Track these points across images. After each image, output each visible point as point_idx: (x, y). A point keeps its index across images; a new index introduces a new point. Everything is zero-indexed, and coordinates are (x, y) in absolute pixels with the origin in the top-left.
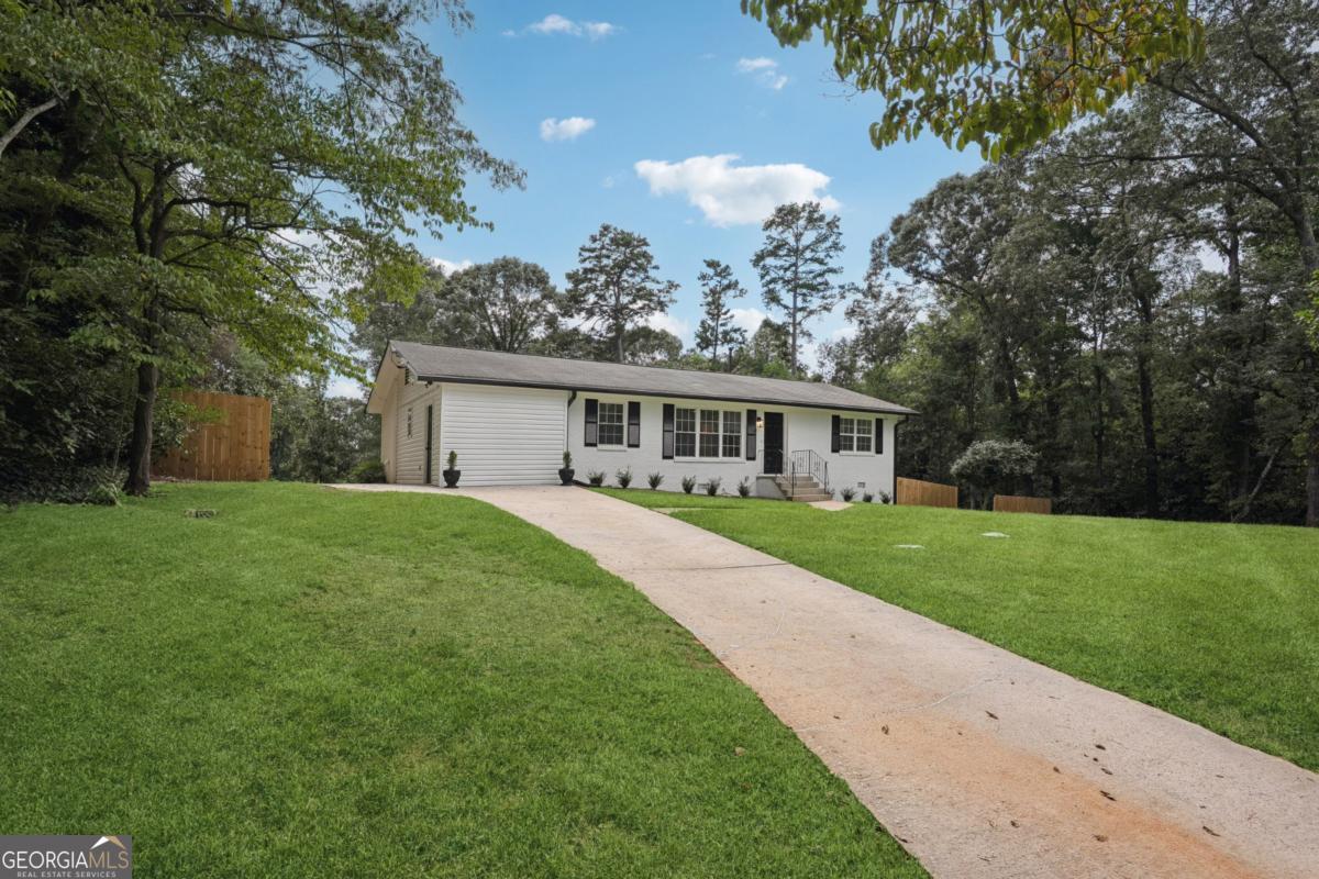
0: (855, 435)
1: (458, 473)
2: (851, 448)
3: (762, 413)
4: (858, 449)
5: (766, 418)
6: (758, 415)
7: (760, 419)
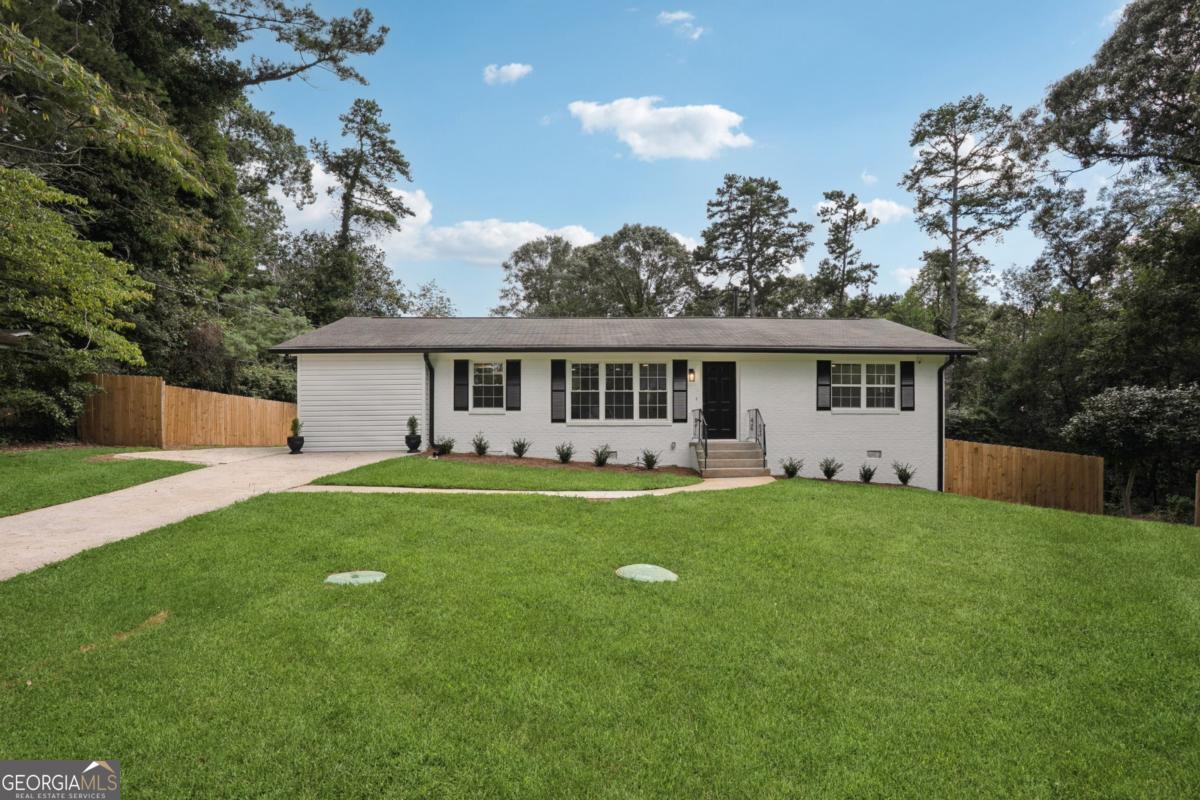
0: (864, 386)
1: (302, 439)
2: (858, 404)
3: (696, 363)
4: (870, 404)
5: (709, 369)
6: (689, 367)
7: (692, 371)
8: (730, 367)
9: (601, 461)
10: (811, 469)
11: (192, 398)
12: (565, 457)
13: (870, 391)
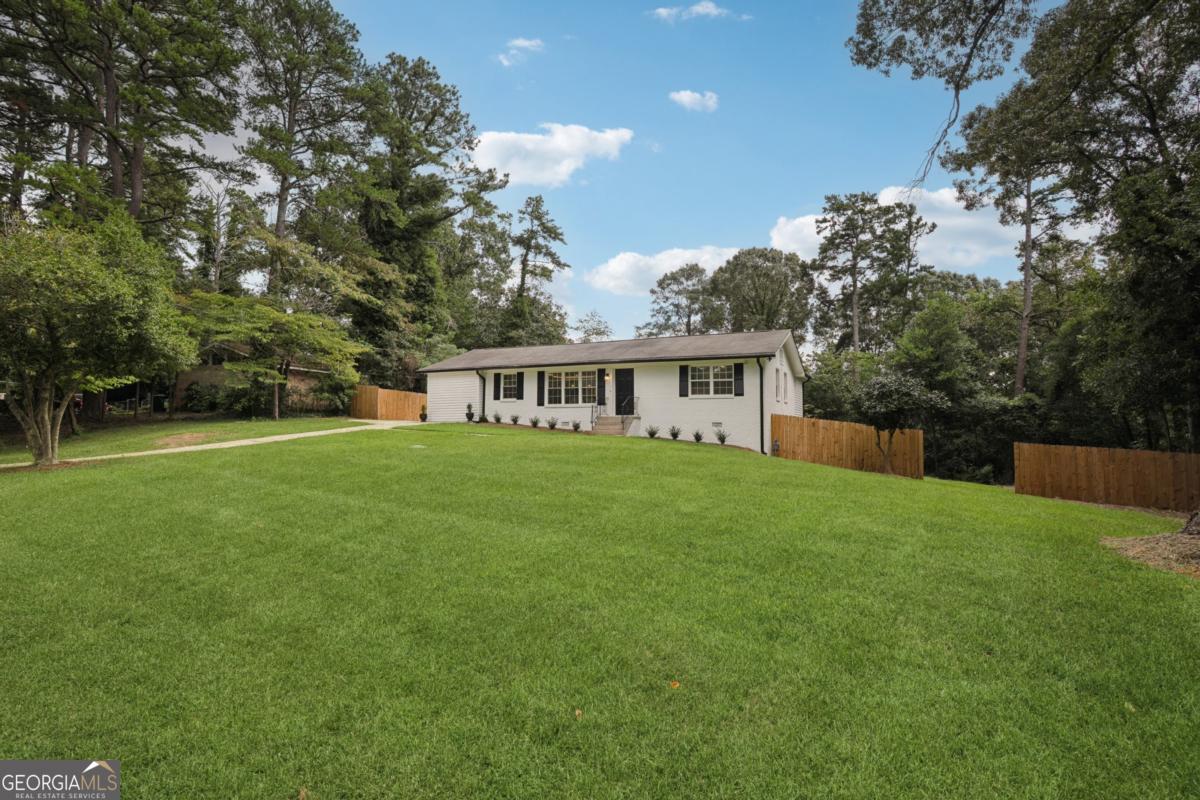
0: (712, 381)
2: (708, 392)
3: (611, 370)
4: (716, 392)
5: (619, 373)
6: (607, 372)
7: (608, 375)
8: (630, 372)
9: (552, 426)
10: (664, 433)
11: (406, 396)
12: (535, 424)
13: (716, 384)
